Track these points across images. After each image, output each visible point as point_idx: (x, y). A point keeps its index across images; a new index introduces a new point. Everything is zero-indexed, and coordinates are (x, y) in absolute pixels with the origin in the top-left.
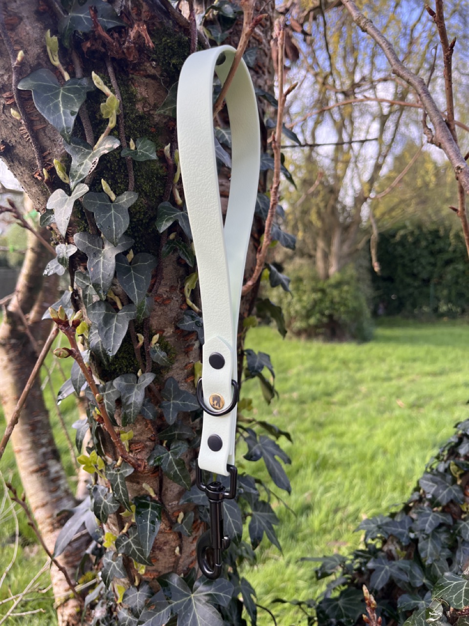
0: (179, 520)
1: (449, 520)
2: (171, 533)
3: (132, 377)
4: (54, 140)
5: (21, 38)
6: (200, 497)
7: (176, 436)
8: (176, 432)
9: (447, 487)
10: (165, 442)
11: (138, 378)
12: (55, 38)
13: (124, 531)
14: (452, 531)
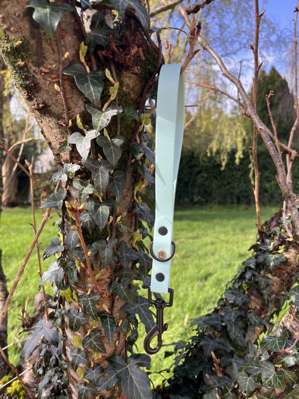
0: (119, 325)
1: (243, 313)
3: (104, 242)
4: (77, 104)
5: (66, 44)
6: (132, 310)
7: (124, 275)
8: (124, 272)
9: (241, 296)
10: (118, 278)
11: (107, 242)
12: (86, 47)
13: (88, 334)
14: (244, 320)
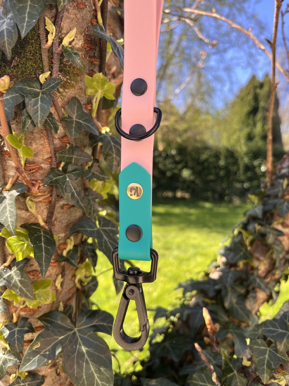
0: (65, 253)
2: (55, 266)
3: (35, 84)
7: (73, 160)
8: (74, 157)
10: (63, 164)
11: (41, 84)
13: (6, 264)
